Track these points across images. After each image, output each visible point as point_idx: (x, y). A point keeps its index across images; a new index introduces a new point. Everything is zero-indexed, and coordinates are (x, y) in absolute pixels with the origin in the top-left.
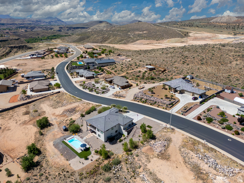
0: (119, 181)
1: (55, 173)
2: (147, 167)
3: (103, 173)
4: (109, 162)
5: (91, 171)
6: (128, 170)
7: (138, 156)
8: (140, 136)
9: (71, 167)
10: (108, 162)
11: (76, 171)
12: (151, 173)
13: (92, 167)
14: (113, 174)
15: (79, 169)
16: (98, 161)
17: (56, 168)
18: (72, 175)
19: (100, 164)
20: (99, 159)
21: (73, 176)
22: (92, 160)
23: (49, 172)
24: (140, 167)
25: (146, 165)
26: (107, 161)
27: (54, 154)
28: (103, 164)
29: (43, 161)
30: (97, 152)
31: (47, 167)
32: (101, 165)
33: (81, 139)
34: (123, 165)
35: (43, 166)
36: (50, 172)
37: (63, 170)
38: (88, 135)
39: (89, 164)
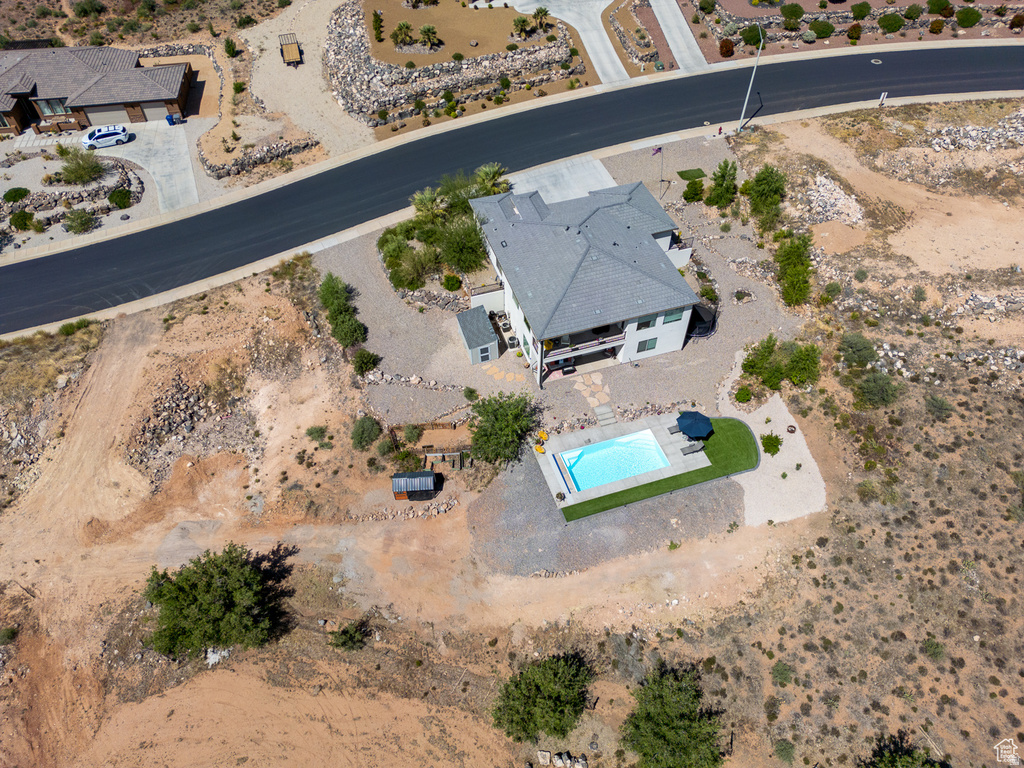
0: (954, 379)
1: (801, 603)
2: (937, 275)
3: (893, 412)
4: (837, 374)
5: (863, 451)
6: (909, 333)
7: (861, 276)
8: (726, 228)
9: (792, 523)
10: (838, 379)
11: (835, 508)
12: (968, 278)
13: (834, 441)
14: (915, 383)
15: (824, 493)
16: (810, 409)
17: (766, 593)
18: (851, 530)
19: (829, 407)
20: (794, 400)
21: (858, 525)
22: (792, 430)
23: (783, 629)
24: (920, 295)
25: (923, 273)
26: (823, 378)
27: (644, 581)
28: (836, 397)
29: (660, 651)
30: (743, 396)
31: (728, 638)
32: (843, 408)
33: (591, 432)
34: (879, 336)
35: (711, 661)
36: (779, 626)
37: (797, 559)
38: (585, 394)
39: (810, 445)
